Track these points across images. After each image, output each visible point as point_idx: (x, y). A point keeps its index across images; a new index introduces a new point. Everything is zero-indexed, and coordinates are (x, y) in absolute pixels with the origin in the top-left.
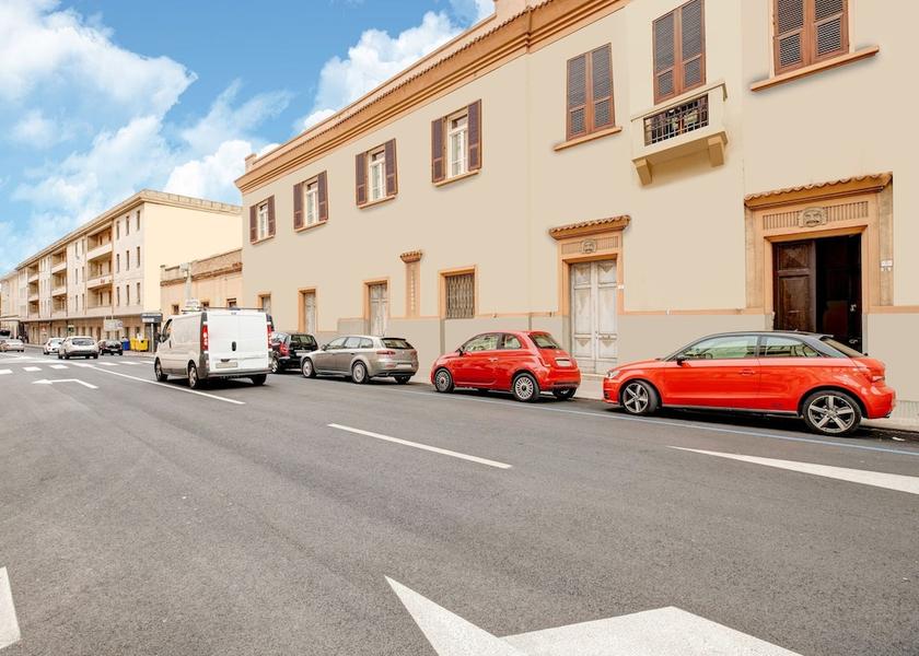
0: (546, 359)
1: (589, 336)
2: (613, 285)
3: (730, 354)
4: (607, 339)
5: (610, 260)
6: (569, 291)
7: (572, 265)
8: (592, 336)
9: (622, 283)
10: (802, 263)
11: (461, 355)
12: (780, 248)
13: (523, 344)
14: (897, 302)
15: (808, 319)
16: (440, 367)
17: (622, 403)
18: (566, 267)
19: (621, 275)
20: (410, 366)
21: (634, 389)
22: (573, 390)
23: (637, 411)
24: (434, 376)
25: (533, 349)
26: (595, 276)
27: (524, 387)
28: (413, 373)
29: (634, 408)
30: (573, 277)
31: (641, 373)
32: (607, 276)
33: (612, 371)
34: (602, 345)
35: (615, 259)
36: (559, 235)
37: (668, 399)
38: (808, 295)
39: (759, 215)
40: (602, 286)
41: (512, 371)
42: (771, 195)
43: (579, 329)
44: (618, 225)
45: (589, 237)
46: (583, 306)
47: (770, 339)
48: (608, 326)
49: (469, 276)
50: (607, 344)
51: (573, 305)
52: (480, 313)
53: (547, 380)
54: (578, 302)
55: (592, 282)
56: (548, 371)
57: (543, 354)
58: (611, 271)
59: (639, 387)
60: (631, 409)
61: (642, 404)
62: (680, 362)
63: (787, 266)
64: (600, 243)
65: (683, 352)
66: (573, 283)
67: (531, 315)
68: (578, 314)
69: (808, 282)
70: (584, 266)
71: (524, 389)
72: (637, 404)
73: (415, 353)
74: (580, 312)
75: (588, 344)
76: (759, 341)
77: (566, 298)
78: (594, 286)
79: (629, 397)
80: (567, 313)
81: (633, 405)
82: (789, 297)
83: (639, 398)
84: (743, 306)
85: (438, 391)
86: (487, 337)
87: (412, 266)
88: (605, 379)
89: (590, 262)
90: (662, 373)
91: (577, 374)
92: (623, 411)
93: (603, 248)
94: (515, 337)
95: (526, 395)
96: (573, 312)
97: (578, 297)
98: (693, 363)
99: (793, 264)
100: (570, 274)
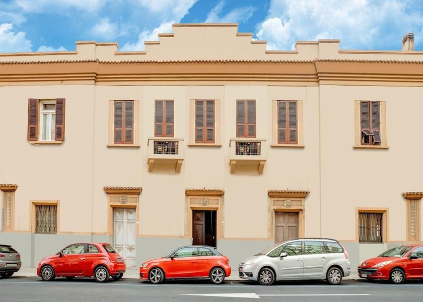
0: (111, 259)
1: (122, 247)
2: (134, 221)
3: (185, 255)
4: (130, 248)
5: (133, 209)
6: (113, 221)
7: (115, 208)
8: (124, 247)
9: (138, 221)
10: (201, 219)
11: (61, 256)
12: (195, 212)
13: (99, 251)
14: (225, 236)
15: (202, 241)
16: (44, 265)
17: (149, 279)
18: (112, 210)
19: (138, 217)
20: (15, 265)
21: (154, 271)
22: (122, 275)
23: (156, 282)
24: (40, 271)
25: (105, 253)
26: (126, 216)
27: (101, 274)
28: (16, 270)
29: (155, 281)
30: (115, 215)
31: (157, 264)
32: (131, 216)
33: (144, 264)
34: (128, 251)
35: (135, 208)
36: (109, 191)
37: (168, 275)
38: (202, 232)
39: (189, 198)
40: (129, 221)
41: (93, 266)
42: (193, 191)
43: (117, 243)
44: (137, 192)
45: (125, 195)
46: (119, 231)
47: (201, 249)
48: (132, 242)
49: (53, 207)
50: (131, 251)
51: (115, 229)
52: (61, 231)
53: (113, 269)
54: (117, 227)
55: (124, 218)
56: (113, 265)
57: (110, 255)
58: (133, 214)
59: (157, 270)
60: (153, 281)
61: (158, 279)
62: (172, 258)
63: (197, 220)
64: (129, 199)
65: (173, 254)
66: (115, 218)
67: (93, 234)
68: (117, 236)
69: (202, 226)
70: (120, 210)
71: (101, 275)
72: (156, 279)
73: (19, 256)
74: (118, 234)
75: (122, 251)
76: (197, 250)
77: (111, 226)
78: (125, 221)
79: (152, 275)
80: (112, 234)
81: (154, 279)
82: (197, 232)
83: (157, 276)
84: (183, 235)
85: (44, 280)
86: (77, 246)
87: (9, 194)
88: (141, 268)
89: (123, 208)
90: (165, 263)
91: (124, 266)
92: (150, 282)
93: (131, 202)
94: (95, 246)
95: (103, 278)
96: (114, 233)
97: (117, 226)
98: (176, 259)
99: (198, 219)
100: (113, 213)
